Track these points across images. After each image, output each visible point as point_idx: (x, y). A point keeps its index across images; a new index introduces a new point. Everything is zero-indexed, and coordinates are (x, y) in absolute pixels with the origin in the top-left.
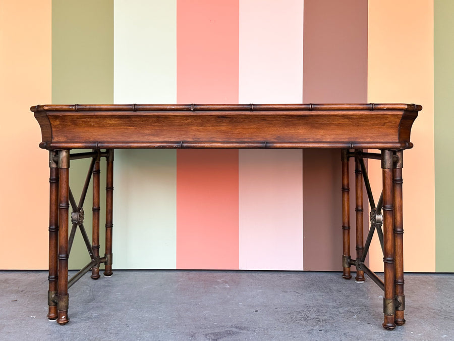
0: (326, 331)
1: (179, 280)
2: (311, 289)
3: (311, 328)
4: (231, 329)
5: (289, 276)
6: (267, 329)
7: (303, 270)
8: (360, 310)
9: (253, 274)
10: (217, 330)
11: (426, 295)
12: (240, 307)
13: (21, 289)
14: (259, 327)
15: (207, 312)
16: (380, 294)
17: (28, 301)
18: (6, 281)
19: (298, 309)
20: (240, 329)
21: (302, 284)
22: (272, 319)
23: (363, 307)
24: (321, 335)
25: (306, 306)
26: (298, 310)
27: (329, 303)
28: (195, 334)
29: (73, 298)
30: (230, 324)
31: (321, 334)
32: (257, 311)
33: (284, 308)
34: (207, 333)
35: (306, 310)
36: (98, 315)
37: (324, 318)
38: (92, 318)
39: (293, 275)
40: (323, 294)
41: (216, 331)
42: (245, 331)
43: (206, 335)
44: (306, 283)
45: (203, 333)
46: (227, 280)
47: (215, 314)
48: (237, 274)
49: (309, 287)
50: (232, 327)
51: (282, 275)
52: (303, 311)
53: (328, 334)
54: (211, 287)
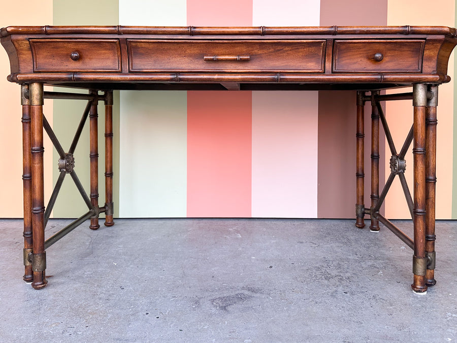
0: (352, 294)
1: (189, 230)
2: (327, 238)
3: (334, 289)
4: (243, 291)
5: (303, 224)
6: (284, 291)
7: (317, 218)
8: (384, 265)
9: (267, 222)
11: (450, 245)
12: (253, 261)
13: (16, 240)
14: (275, 289)
15: (216, 268)
16: (401, 244)
17: (18, 256)
18: (4, 231)
19: (317, 263)
20: (253, 291)
21: (317, 233)
22: (289, 278)
23: (387, 261)
24: (347, 299)
25: (325, 260)
26: (317, 265)
27: (350, 256)
28: (200, 299)
29: (70, 251)
30: (241, 285)
31: (347, 297)
32: (271, 267)
33: (301, 262)
34: (214, 297)
35: (325, 265)
36: (92, 274)
37: (348, 275)
38: (83, 278)
39: (307, 222)
40: (342, 245)
41: (225, 295)
42: (258, 295)
43: (213, 301)
44: (322, 231)
45: (209, 298)
46: (239, 229)
47: (225, 272)
48: (250, 221)
49: (325, 237)
50: (243, 288)
51: (296, 223)
52: (322, 266)
53: (355, 297)
54: (221, 237)
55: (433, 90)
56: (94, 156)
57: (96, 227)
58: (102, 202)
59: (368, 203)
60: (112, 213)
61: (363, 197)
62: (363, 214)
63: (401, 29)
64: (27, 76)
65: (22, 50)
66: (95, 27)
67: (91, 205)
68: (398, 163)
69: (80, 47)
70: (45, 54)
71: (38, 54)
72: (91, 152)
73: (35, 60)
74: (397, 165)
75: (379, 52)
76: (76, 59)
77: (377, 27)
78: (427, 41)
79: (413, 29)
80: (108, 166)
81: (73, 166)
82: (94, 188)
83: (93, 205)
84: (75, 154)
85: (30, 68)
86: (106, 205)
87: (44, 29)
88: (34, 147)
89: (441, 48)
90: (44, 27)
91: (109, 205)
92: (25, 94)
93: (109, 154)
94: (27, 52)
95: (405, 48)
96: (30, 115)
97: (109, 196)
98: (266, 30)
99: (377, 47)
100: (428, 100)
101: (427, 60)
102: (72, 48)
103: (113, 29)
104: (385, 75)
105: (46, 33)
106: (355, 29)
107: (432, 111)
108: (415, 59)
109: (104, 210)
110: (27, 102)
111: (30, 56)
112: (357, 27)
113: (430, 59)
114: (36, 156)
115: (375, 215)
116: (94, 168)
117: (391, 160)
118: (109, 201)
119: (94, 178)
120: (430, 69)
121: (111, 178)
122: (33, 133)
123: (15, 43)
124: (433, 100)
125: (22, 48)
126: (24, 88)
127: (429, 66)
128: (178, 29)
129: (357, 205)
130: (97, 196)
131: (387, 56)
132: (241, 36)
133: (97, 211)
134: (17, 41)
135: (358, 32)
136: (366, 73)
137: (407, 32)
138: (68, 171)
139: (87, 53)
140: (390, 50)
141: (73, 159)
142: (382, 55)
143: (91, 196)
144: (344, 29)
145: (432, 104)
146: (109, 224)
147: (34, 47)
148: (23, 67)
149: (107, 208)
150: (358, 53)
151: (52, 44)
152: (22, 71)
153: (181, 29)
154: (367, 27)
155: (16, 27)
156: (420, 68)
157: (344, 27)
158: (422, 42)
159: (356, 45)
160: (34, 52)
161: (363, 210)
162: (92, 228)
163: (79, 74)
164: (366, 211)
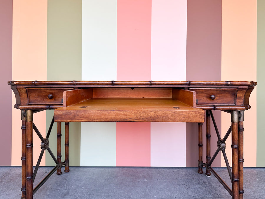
55: (242, 113)
56: (59, 136)
57: (60, 173)
58: (63, 159)
59: (205, 161)
60: (69, 165)
61: (202, 157)
62: (202, 166)
63: (225, 83)
64: (24, 107)
65: (22, 93)
66: (62, 81)
67: (58, 162)
68: (222, 145)
69: (53, 91)
70: (34, 95)
71: (30, 95)
72: (58, 134)
73: (29, 98)
74: (221, 146)
75: (213, 94)
76: (51, 98)
77: (212, 82)
78: (239, 89)
79: (231, 83)
80: (67, 140)
81: (48, 145)
82: (59, 153)
83: (59, 162)
84: (49, 139)
85: (26, 102)
86: (65, 161)
87: (34, 82)
88: (28, 144)
89: (246, 92)
90: (34, 81)
91: (67, 161)
92: (23, 114)
93: (67, 134)
94: (25, 94)
95: (227, 93)
96: (26, 125)
97: (67, 156)
98: (153, 82)
99: (212, 92)
100: (239, 118)
101: (238, 99)
102: (49, 92)
103: (71, 82)
104: (217, 106)
105: (35, 85)
106: (200, 83)
107: (241, 124)
108: (232, 98)
109: (64, 164)
110: (24, 119)
111: (26, 96)
112: (201, 81)
113: (240, 98)
114: (29, 149)
115: (209, 168)
116: (59, 142)
117: (218, 142)
118: (67, 159)
119: (59, 147)
120: (240, 103)
121: (68, 146)
122: (27, 137)
123: (18, 90)
124: (242, 118)
125: (22, 92)
126: (23, 111)
127: (240, 102)
128: (106, 82)
129: (199, 161)
130: (61, 157)
131: (217, 97)
132: (139, 86)
133: (60, 164)
134: (19, 88)
135: (202, 84)
136: (207, 106)
137: (228, 84)
138: (46, 149)
139: (57, 95)
140: (219, 93)
141: (49, 141)
142: (215, 96)
143: (57, 157)
144: (194, 83)
145: (241, 120)
146: (67, 171)
147: (28, 92)
148: (22, 102)
149: (66, 162)
150: (201, 94)
151: (38, 90)
152: (22, 104)
153: (107, 82)
154: (207, 82)
155: (19, 81)
156: (235, 103)
157: (194, 81)
158: (236, 90)
159: (200, 90)
160: (28, 94)
161: (202, 164)
162: (58, 174)
163: (52, 106)
164: (204, 165)
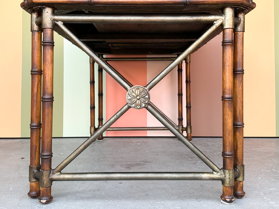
3: (195, 162)
6: (165, 162)
9: (156, 139)
10: (130, 163)
12: (147, 152)
14: (159, 162)
15: (124, 155)
20: (146, 162)
22: (168, 158)
24: (202, 165)
28: (114, 165)
32: (158, 154)
33: (176, 153)
43: (122, 165)
47: (129, 156)
48: (146, 139)
50: (140, 161)
54: (128, 144)
